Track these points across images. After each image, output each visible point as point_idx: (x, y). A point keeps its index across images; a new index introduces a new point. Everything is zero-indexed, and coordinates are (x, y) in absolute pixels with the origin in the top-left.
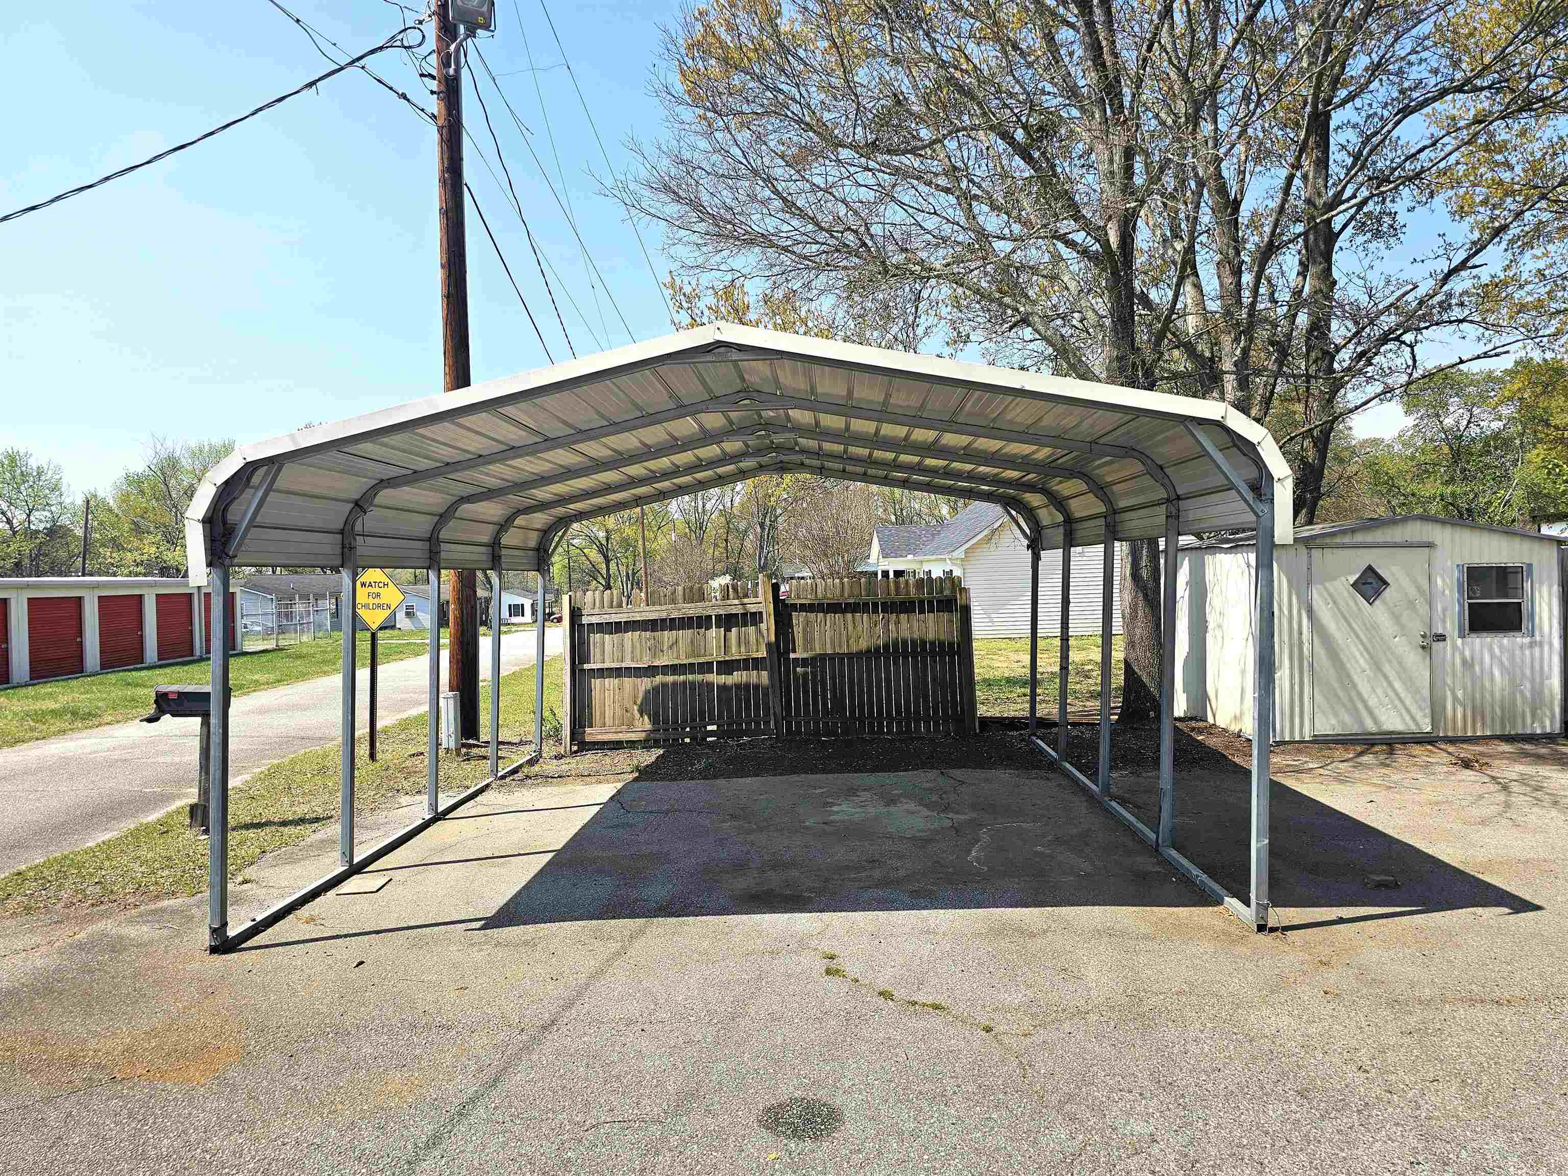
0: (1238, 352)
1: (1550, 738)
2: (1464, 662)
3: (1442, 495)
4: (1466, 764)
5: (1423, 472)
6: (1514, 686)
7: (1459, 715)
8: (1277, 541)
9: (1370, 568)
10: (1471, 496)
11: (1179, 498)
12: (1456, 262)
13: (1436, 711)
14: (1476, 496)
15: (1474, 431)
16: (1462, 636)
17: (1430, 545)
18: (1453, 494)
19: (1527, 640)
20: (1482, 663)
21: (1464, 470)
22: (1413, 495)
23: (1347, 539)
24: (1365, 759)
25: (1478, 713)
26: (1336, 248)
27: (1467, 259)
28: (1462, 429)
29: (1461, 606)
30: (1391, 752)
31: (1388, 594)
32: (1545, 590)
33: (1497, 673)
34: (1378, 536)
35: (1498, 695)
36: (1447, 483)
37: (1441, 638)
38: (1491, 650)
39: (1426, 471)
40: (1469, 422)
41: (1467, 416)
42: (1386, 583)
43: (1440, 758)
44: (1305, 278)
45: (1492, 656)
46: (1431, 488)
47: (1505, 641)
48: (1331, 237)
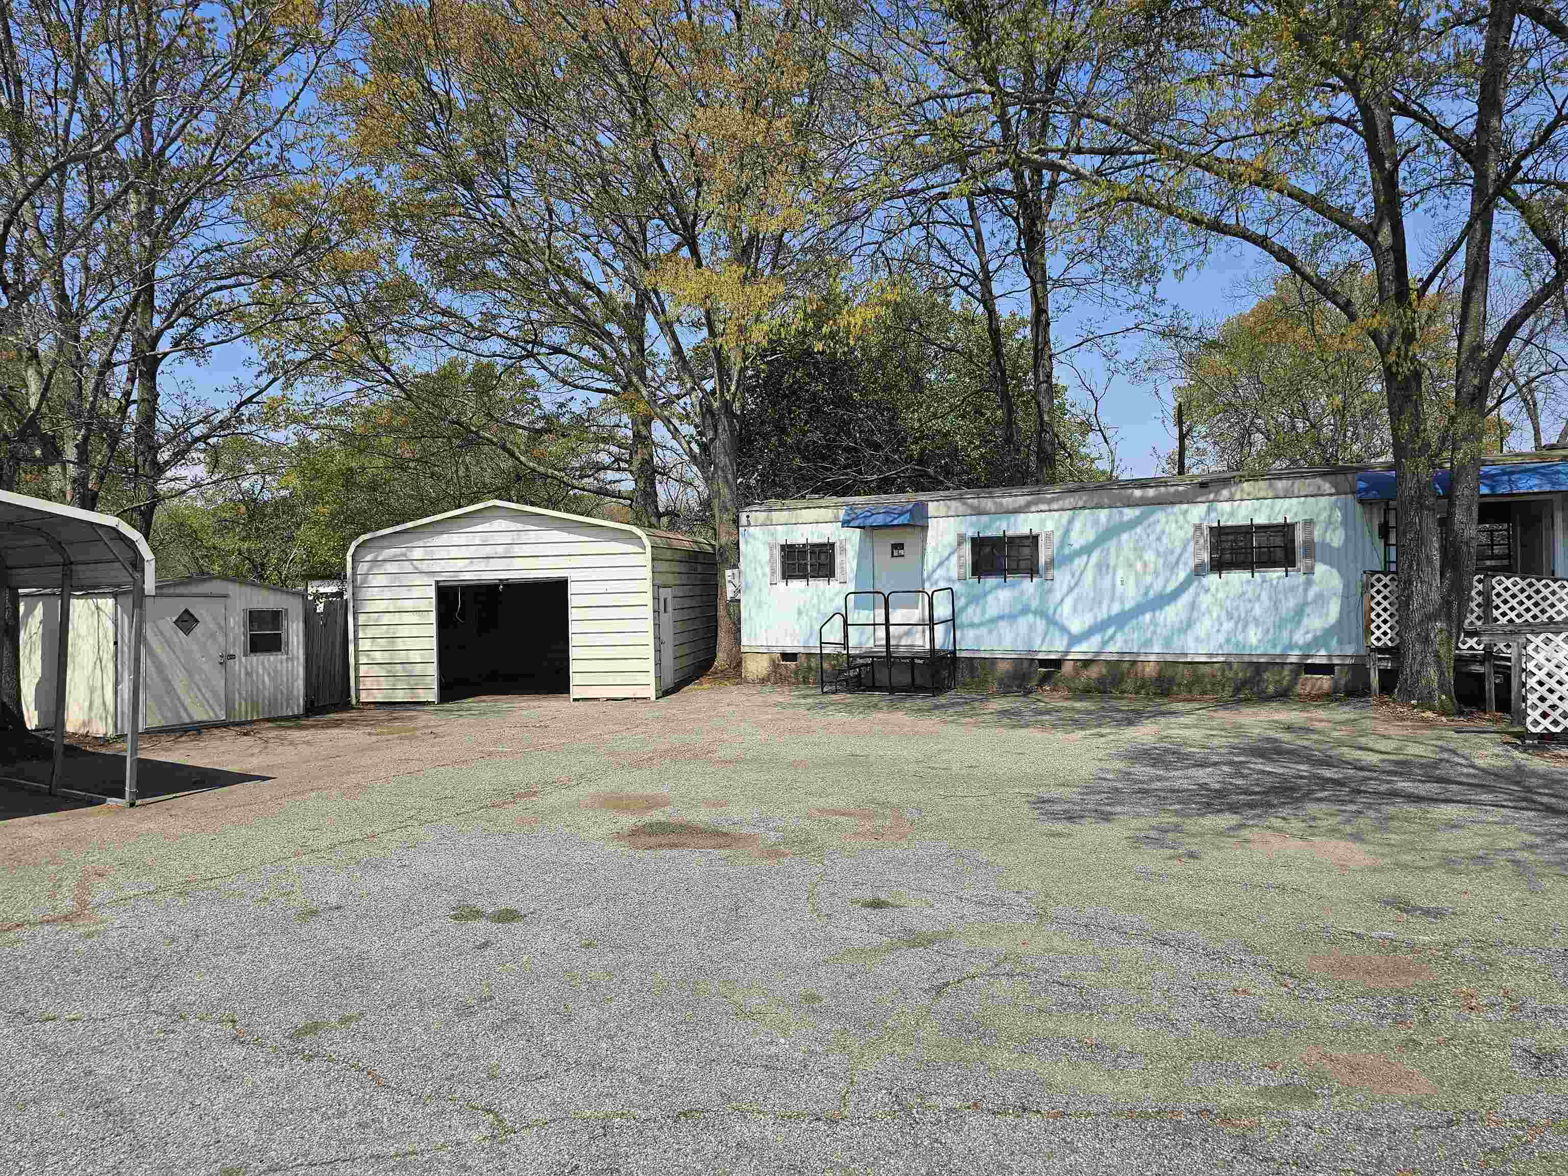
0: (79, 437)
1: (297, 717)
2: (247, 673)
3: (239, 550)
4: (245, 734)
5: (224, 527)
6: (276, 688)
7: (243, 709)
8: (146, 593)
9: (186, 611)
10: (264, 552)
11: (71, 563)
12: (246, 396)
13: (229, 707)
14: (268, 551)
15: (267, 496)
16: (245, 655)
17: (226, 596)
18: (248, 550)
19: (284, 657)
20: (257, 673)
21: (257, 529)
22: (215, 548)
23: (171, 591)
24: (183, 739)
25: (255, 705)
26: (159, 371)
27: (254, 396)
28: (257, 492)
29: (245, 636)
30: (200, 733)
31: (198, 630)
32: (295, 625)
33: (266, 679)
34: (194, 589)
35: (267, 694)
36: (243, 539)
37: (232, 657)
38: (263, 663)
39: (226, 527)
40: (263, 487)
41: (260, 482)
42: (197, 621)
43: (230, 734)
44: (133, 383)
45: (264, 668)
46: (230, 543)
47: (272, 658)
48: (156, 361)
